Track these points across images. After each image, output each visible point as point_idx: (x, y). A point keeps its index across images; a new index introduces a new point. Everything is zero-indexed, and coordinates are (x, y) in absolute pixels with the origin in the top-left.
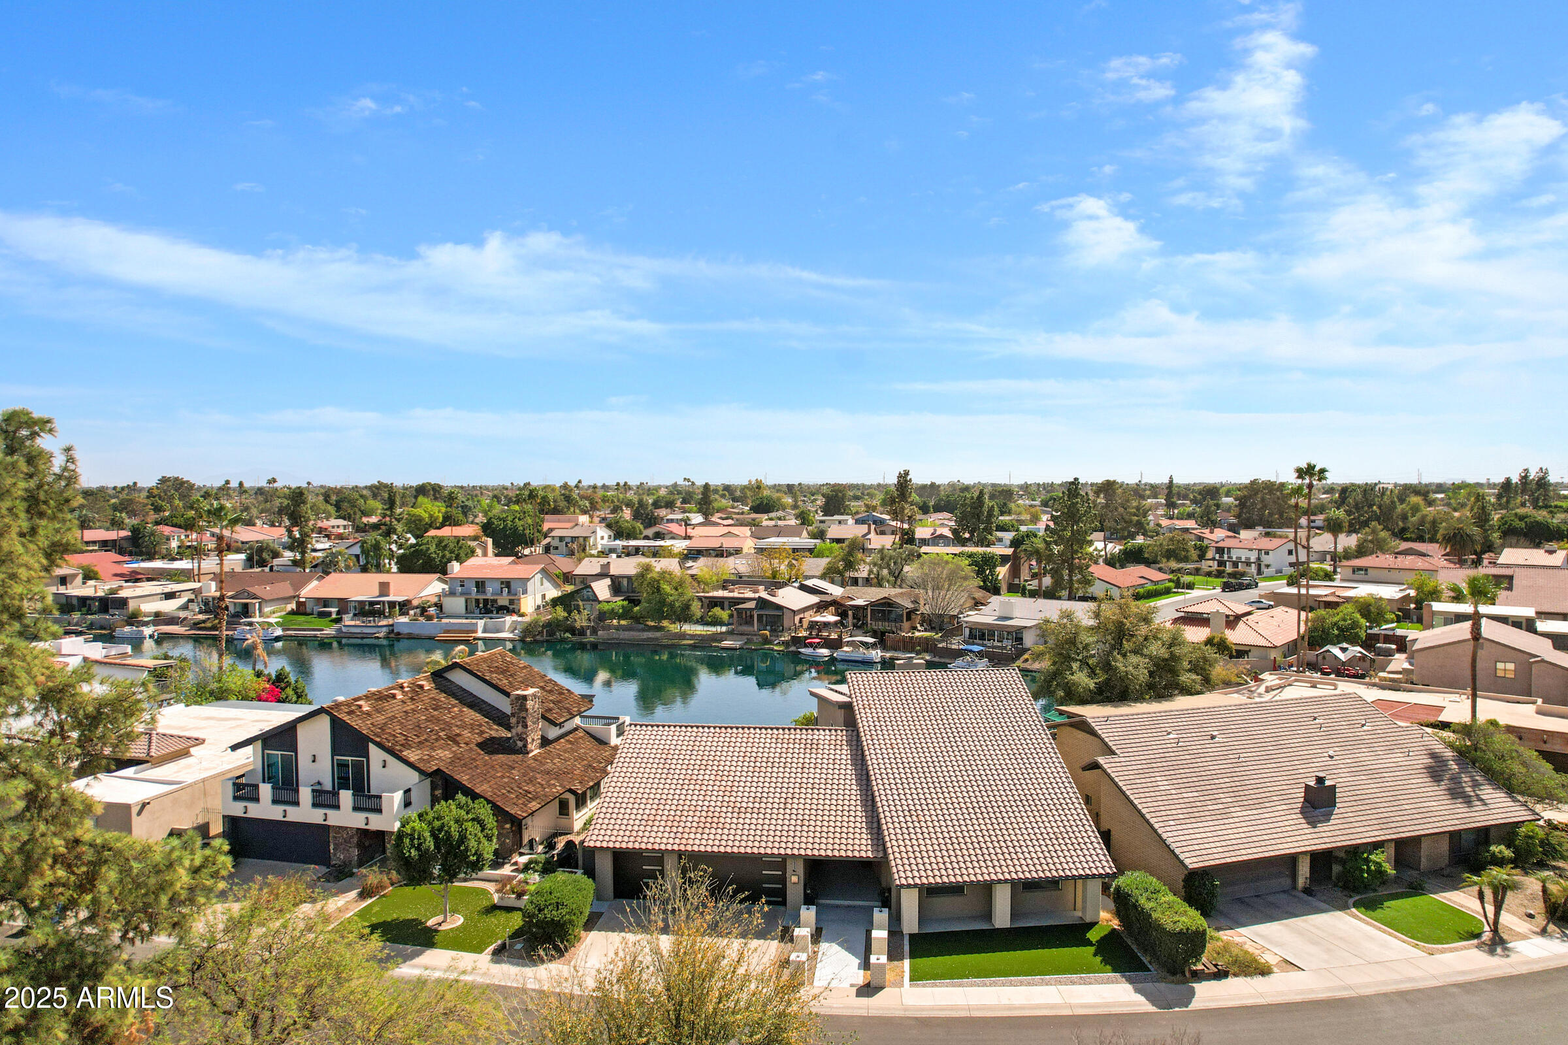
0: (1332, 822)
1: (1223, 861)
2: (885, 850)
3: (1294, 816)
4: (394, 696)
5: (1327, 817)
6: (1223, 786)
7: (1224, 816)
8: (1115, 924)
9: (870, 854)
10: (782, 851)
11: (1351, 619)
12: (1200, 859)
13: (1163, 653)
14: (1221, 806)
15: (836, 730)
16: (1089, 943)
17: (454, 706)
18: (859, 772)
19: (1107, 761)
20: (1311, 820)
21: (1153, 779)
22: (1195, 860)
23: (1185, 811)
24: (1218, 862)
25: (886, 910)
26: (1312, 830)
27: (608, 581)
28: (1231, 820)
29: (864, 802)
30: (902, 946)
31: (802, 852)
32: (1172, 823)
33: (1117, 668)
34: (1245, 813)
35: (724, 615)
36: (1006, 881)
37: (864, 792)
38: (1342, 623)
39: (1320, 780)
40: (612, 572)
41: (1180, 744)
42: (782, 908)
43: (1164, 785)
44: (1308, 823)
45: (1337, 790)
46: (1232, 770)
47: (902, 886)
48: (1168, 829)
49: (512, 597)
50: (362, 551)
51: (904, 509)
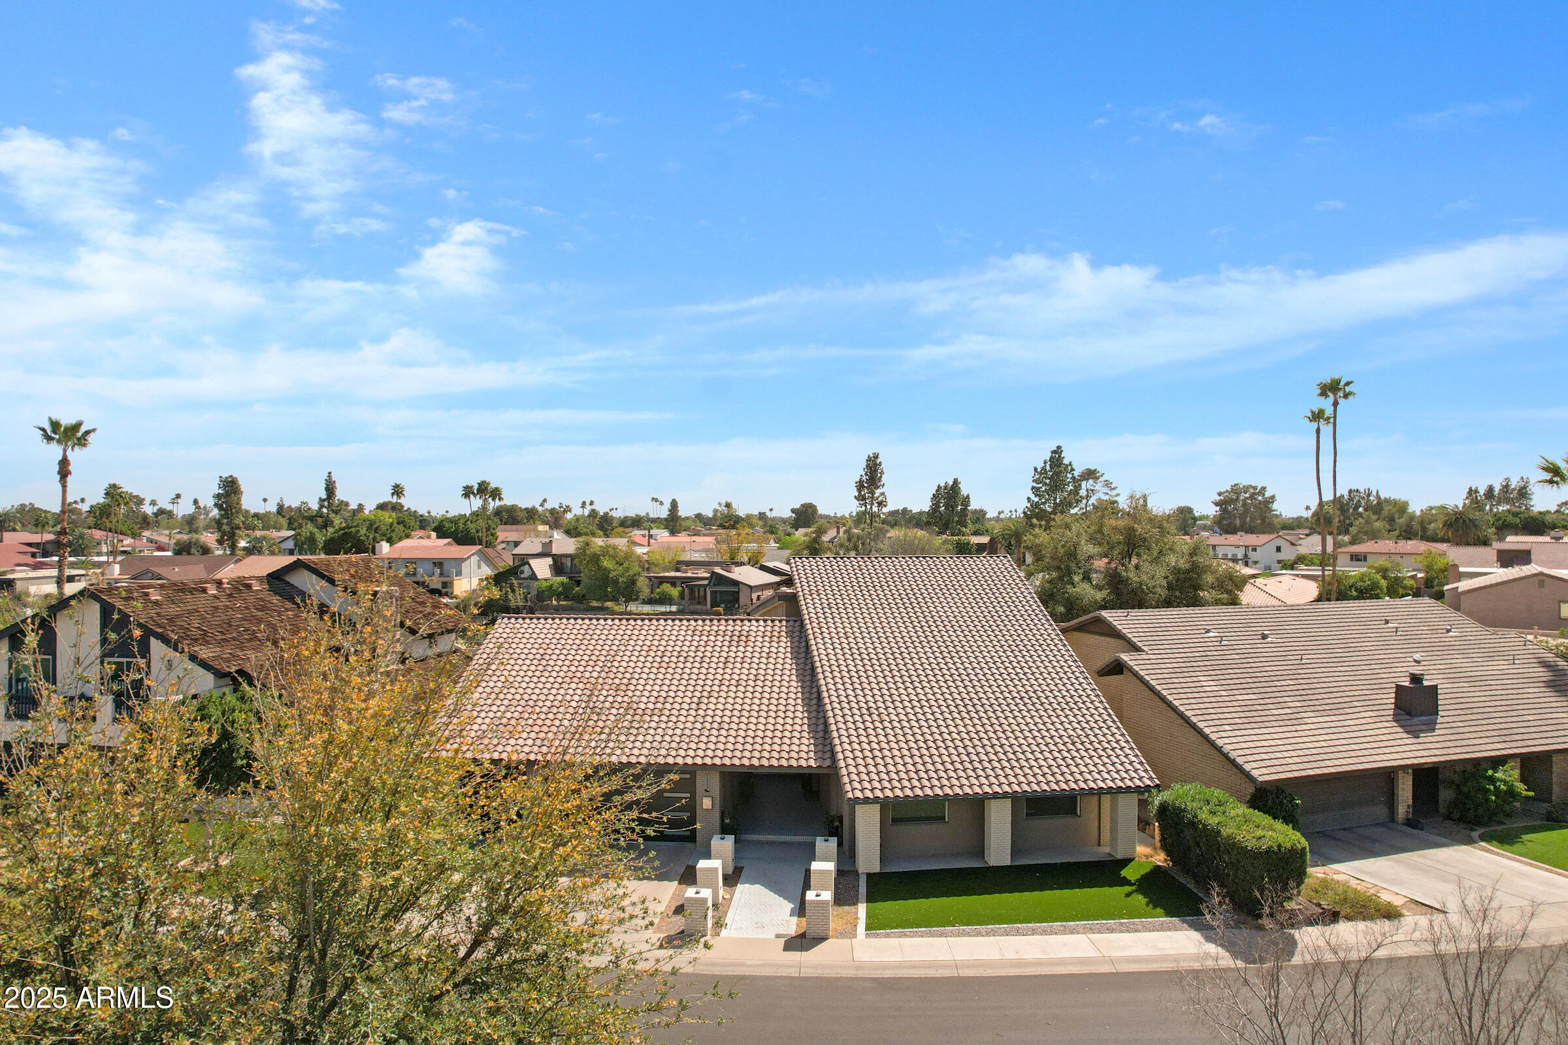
0: (1437, 732)
1: (1304, 773)
2: (834, 760)
3: (1387, 724)
4: (204, 591)
5: (1431, 727)
6: (1287, 688)
7: (1295, 722)
8: (1160, 859)
9: (812, 763)
10: (689, 761)
11: (1370, 580)
12: (1272, 770)
13: (1183, 564)
14: (1289, 711)
15: (773, 621)
16: (1125, 882)
17: (287, 610)
18: (802, 666)
19: (1132, 658)
20: (1409, 729)
21: (1195, 679)
22: (1265, 771)
23: (1242, 715)
24: (1296, 774)
25: (834, 841)
26: (1415, 741)
27: (549, 561)
28: (1305, 727)
29: (806, 701)
30: (856, 889)
31: (718, 761)
32: (1227, 728)
33: (1128, 578)
34: (1321, 719)
35: (675, 592)
36: (1005, 795)
37: (807, 689)
38: (1361, 583)
39: (1416, 679)
40: (554, 552)
41: (1223, 643)
42: (689, 845)
43: (1210, 686)
44: (1407, 732)
45: (1439, 692)
46: (1295, 672)
47: (856, 800)
48: (1223, 734)
49: (445, 579)
50: (296, 545)
51: (873, 493)
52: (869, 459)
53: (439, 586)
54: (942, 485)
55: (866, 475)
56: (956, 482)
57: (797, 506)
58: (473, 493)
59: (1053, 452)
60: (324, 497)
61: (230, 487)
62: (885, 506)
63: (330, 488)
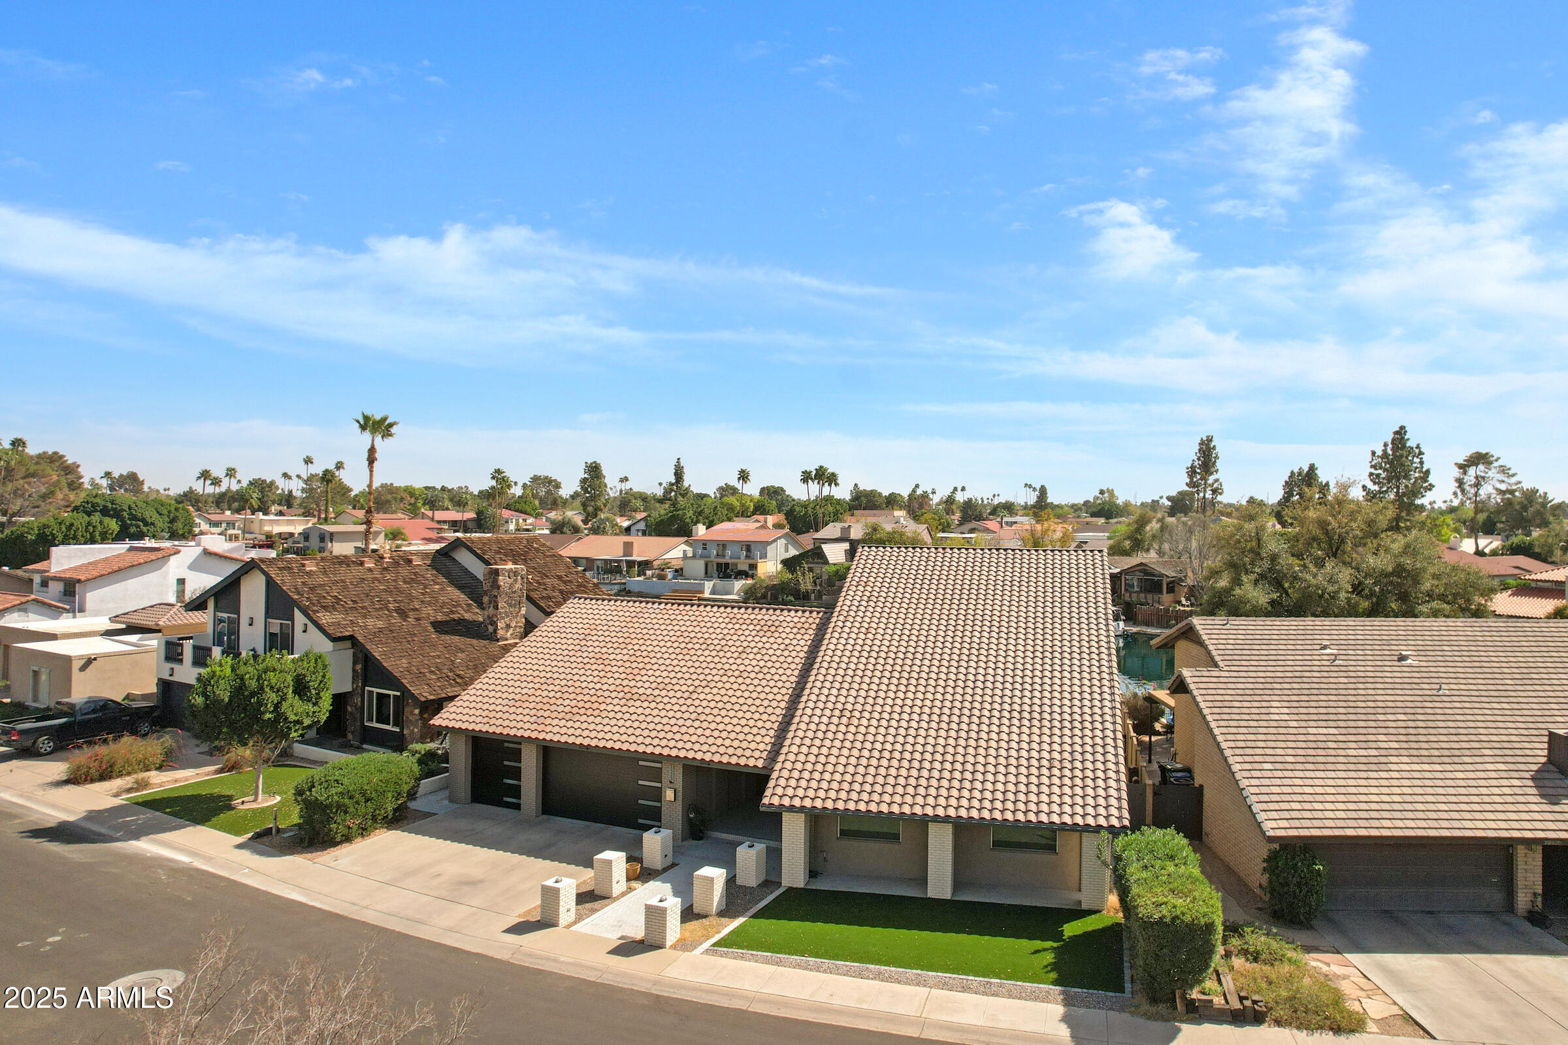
3: (1518, 782)
4: (362, 564)
8: (1123, 915)
16: (1058, 938)
17: (437, 584)
20: (1550, 792)
22: (1286, 824)
26: (1548, 808)
36: (947, 819)
41: (1337, 662)
44: (1543, 796)
49: (751, 562)
50: (646, 525)
51: (1206, 480)
52: (1202, 443)
53: (746, 568)
54: (1296, 470)
55: (1199, 459)
56: (1312, 468)
57: (1174, 493)
58: (811, 479)
59: (1396, 433)
60: (674, 481)
61: (594, 471)
62: (1221, 494)
63: (679, 474)
